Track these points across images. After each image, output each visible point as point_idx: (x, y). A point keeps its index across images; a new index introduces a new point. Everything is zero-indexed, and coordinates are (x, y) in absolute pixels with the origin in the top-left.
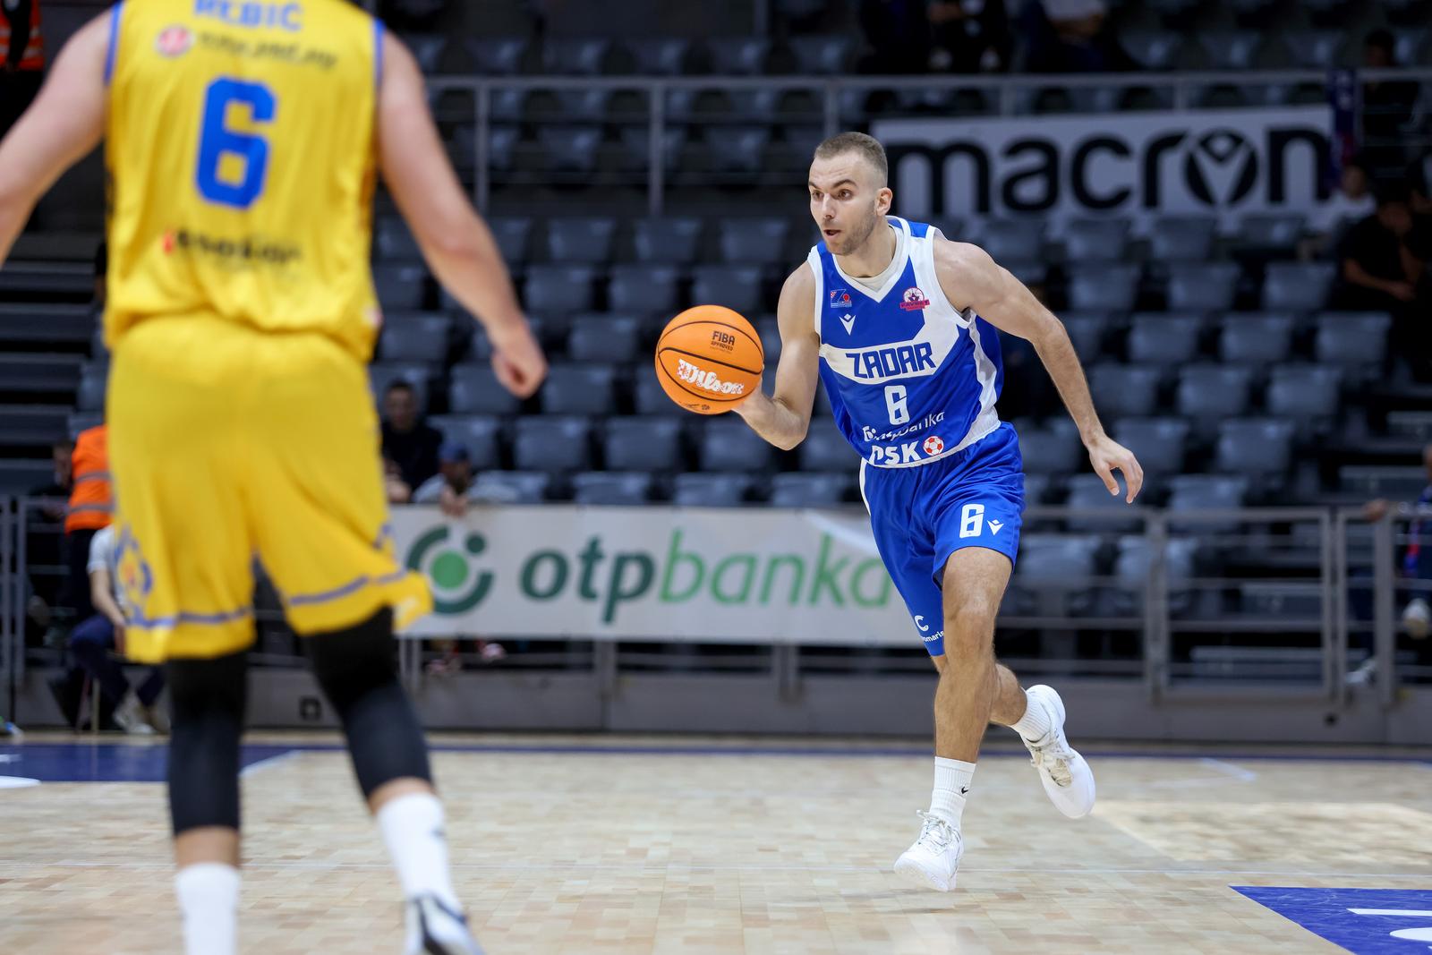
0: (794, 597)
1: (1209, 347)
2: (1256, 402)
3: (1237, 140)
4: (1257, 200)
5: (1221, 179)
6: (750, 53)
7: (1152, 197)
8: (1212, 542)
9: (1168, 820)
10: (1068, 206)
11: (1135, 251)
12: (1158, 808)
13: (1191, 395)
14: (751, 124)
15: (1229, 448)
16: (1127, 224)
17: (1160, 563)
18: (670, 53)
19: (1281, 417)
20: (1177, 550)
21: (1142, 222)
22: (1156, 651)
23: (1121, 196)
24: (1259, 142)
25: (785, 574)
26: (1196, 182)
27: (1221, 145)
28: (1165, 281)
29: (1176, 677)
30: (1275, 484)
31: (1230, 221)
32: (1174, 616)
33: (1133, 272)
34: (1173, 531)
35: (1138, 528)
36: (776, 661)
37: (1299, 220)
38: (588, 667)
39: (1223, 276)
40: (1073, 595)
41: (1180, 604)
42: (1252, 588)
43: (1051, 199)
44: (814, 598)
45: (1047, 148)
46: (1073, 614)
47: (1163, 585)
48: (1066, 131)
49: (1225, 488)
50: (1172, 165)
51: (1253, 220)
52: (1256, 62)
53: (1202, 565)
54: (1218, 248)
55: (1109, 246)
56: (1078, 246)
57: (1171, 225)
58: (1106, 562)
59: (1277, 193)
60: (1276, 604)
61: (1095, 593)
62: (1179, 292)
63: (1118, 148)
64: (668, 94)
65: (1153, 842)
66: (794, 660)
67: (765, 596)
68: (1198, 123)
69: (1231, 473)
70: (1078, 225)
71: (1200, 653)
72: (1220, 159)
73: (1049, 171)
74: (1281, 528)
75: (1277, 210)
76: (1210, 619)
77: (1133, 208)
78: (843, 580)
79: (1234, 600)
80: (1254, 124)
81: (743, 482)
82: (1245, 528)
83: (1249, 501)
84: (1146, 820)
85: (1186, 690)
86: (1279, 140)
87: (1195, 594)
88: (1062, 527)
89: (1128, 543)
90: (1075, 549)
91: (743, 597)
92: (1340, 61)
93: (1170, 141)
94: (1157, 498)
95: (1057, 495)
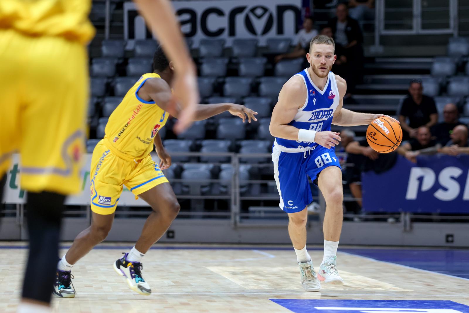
1: (255, 90)
3: (265, 10)
4: (273, 33)
5: (259, 24)
7: (232, 32)
8: (257, 165)
9: (242, 273)
10: (200, 35)
11: (226, 52)
12: (238, 269)
15: (262, 129)
16: (223, 42)
17: (237, 174)
20: (243, 168)
22: (235, 208)
23: (221, 31)
24: (273, 10)
26: (249, 26)
27: (259, 12)
28: (238, 64)
29: (242, 218)
31: (263, 41)
32: (242, 194)
33: (226, 61)
34: (242, 162)
35: (228, 160)
37: (289, 40)
38: (14, 215)
39: (260, 62)
40: (203, 187)
41: (244, 190)
43: (193, 32)
45: (192, 12)
46: (203, 194)
47: (238, 183)
48: (199, 6)
49: (261, 145)
50: (240, 19)
51: (271, 41)
53: (253, 175)
54: (258, 51)
55: (216, 51)
57: (240, 43)
58: (215, 174)
59: (280, 31)
61: (211, 185)
62: (243, 69)
65: (238, 283)
68: (250, 3)
69: (263, 139)
70: (203, 42)
71: (252, 209)
72: (259, 17)
73: (193, 21)
75: (280, 37)
76: (256, 196)
77: (225, 35)
79: (265, 188)
80: (272, 4)
84: (234, 274)
85: (247, 223)
86: (281, 9)
87: (250, 185)
88: (199, 160)
89: (224, 166)
90: (204, 168)
93: (239, 10)
94: (236, 149)
95: (197, 148)
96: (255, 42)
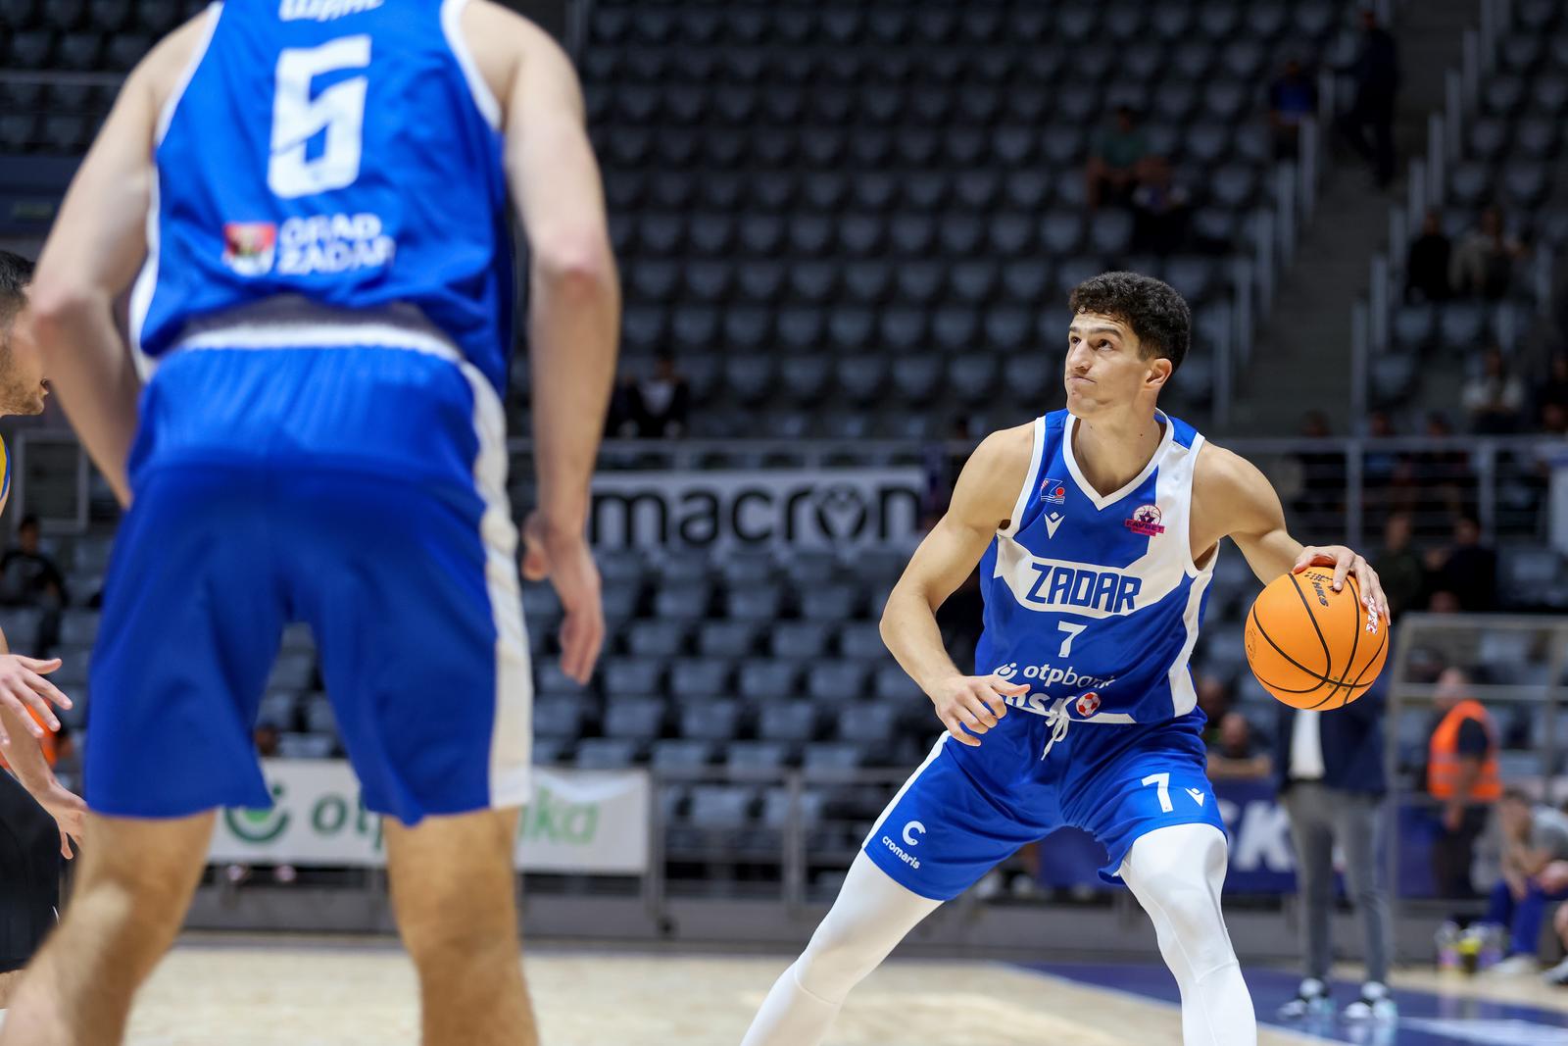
1: (833, 648)
3: (854, 494)
4: (869, 539)
5: (842, 521)
7: (790, 531)
8: (836, 796)
11: (778, 576)
13: (820, 684)
15: (851, 723)
16: (770, 556)
17: (796, 812)
20: (810, 803)
21: (781, 552)
22: (794, 877)
23: (765, 536)
24: (869, 495)
26: (823, 525)
27: (842, 498)
28: (801, 599)
29: (809, 897)
31: (849, 553)
32: (808, 851)
33: (777, 591)
34: (809, 786)
35: (779, 784)
39: (842, 596)
40: (730, 833)
41: (812, 842)
43: (713, 535)
45: (712, 499)
46: (731, 849)
47: (799, 827)
48: (726, 485)
49: (845, 755)
50: (805, 513)
51: (866, 556)
52: (868, 434)
53: (829, 813)
54: (840, 574)
55: (757, 571)
56: (735, 571)
57: (806, 557)
58: (756, 810)
59: (883, 532)
61: (747, 833)
62: (812, 606)
63: (763, 497)
68: (824, 480)
69: (850, 743)
70: (734, 556)
72: (842, 507)
73: (713, 514)
75: (883, 549)
77: (777, 544)
78: (558, 821)
80: (867, 482)
82: (859, 786)
86: (886, 494)
88: (723, 783)
89: (773, 796)
90: (732, 800)
92: (931, 436)
93: (803, 494)
94: (795, 761)
95: (718, 759)
96: (833, 558)
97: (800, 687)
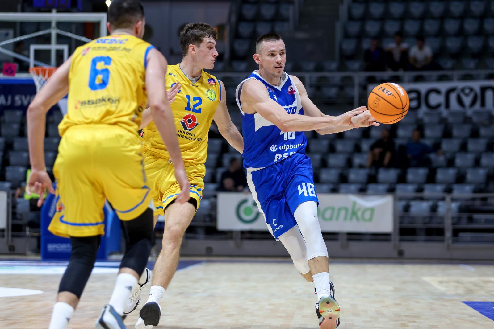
0: (345, 219)
1: (464, 148)
2: (477, 163)
3: (472, 90)
4: (477, 106)
5: (467, 100)
6: (334, 65)
7: (447, 105)
8: (464, 203)
10: (424, 109)
11: (443, 121)
13: (459, 161)
14: (334, 86)
15: (470, 176)
16: (440, 114)
17: (449, 209)
18: (311, 66)
19: (484, 167)
20: (454, 206)
21: (444, 112)
22: (448, 234)
23: (439, 106)
24: (478, 90)
25: (343, 213)
26: (460, 101)
27: (467, 91)
28: (451, 129)
29: (454, 241)
30: (482, 186)
31: (470, 112)
32: (453, 224)
33: (442, 127)
34: (453, 200)
35: (443, 199)
36: (340, 237)
39: (467, 127)
40: (425, 218)
41: (455, 221)
42: (476, 216)
43: (419, 106)
44: (351, 219)
45: (418, 92)
46: (425, 223)
47: (450, 215)
48: (423, 87)
49: (468, 188)
50: (453, 97)
51: (476, 113)
52: (477, 67)
53: (461, 210)
54: (466, 120)
55: (435, 119)
56: (426, 120)
57: (454, 114)
58: (434, 209)
59: (483, 104)
60: (483, 221)
61: (431, 218)
62: (455, 132)
63: (438, 92)
64: (311, 78)
66: (345, 237)
67: (337, 218)
68: (460, 85)
69: (470, 183)
70: (426, 114)
71: (461, 235)
72: (467, 95)
73: (418, 98)
74: (484, 199)
75: (483, 109)
76: (464, 225)
77: (442, 109)
78: (359, 214)
79: (471, 220)
80: (476, 85)
81: (331, 186)
82: (474, 199)
83: (475, 191)
85: (457, 245)
86: (484, 90)
87: (459, 218)
88: (422, 199)
89: (441, 203)
90: (425, 206)
91: (331, 219)
93: (452, 90)
94: (449, 191)
95: (420, 190)
96: (464, 114)
97: (450, 163)
